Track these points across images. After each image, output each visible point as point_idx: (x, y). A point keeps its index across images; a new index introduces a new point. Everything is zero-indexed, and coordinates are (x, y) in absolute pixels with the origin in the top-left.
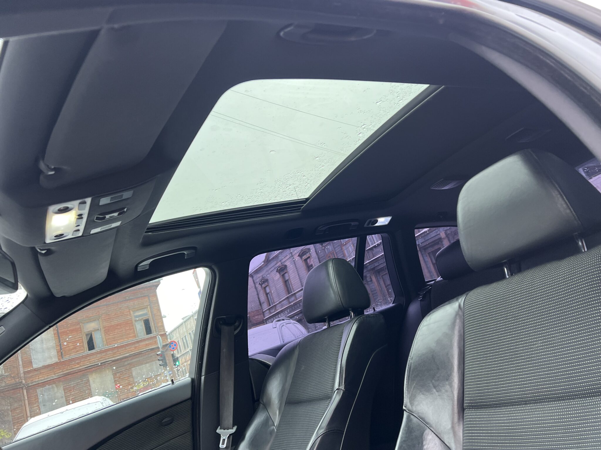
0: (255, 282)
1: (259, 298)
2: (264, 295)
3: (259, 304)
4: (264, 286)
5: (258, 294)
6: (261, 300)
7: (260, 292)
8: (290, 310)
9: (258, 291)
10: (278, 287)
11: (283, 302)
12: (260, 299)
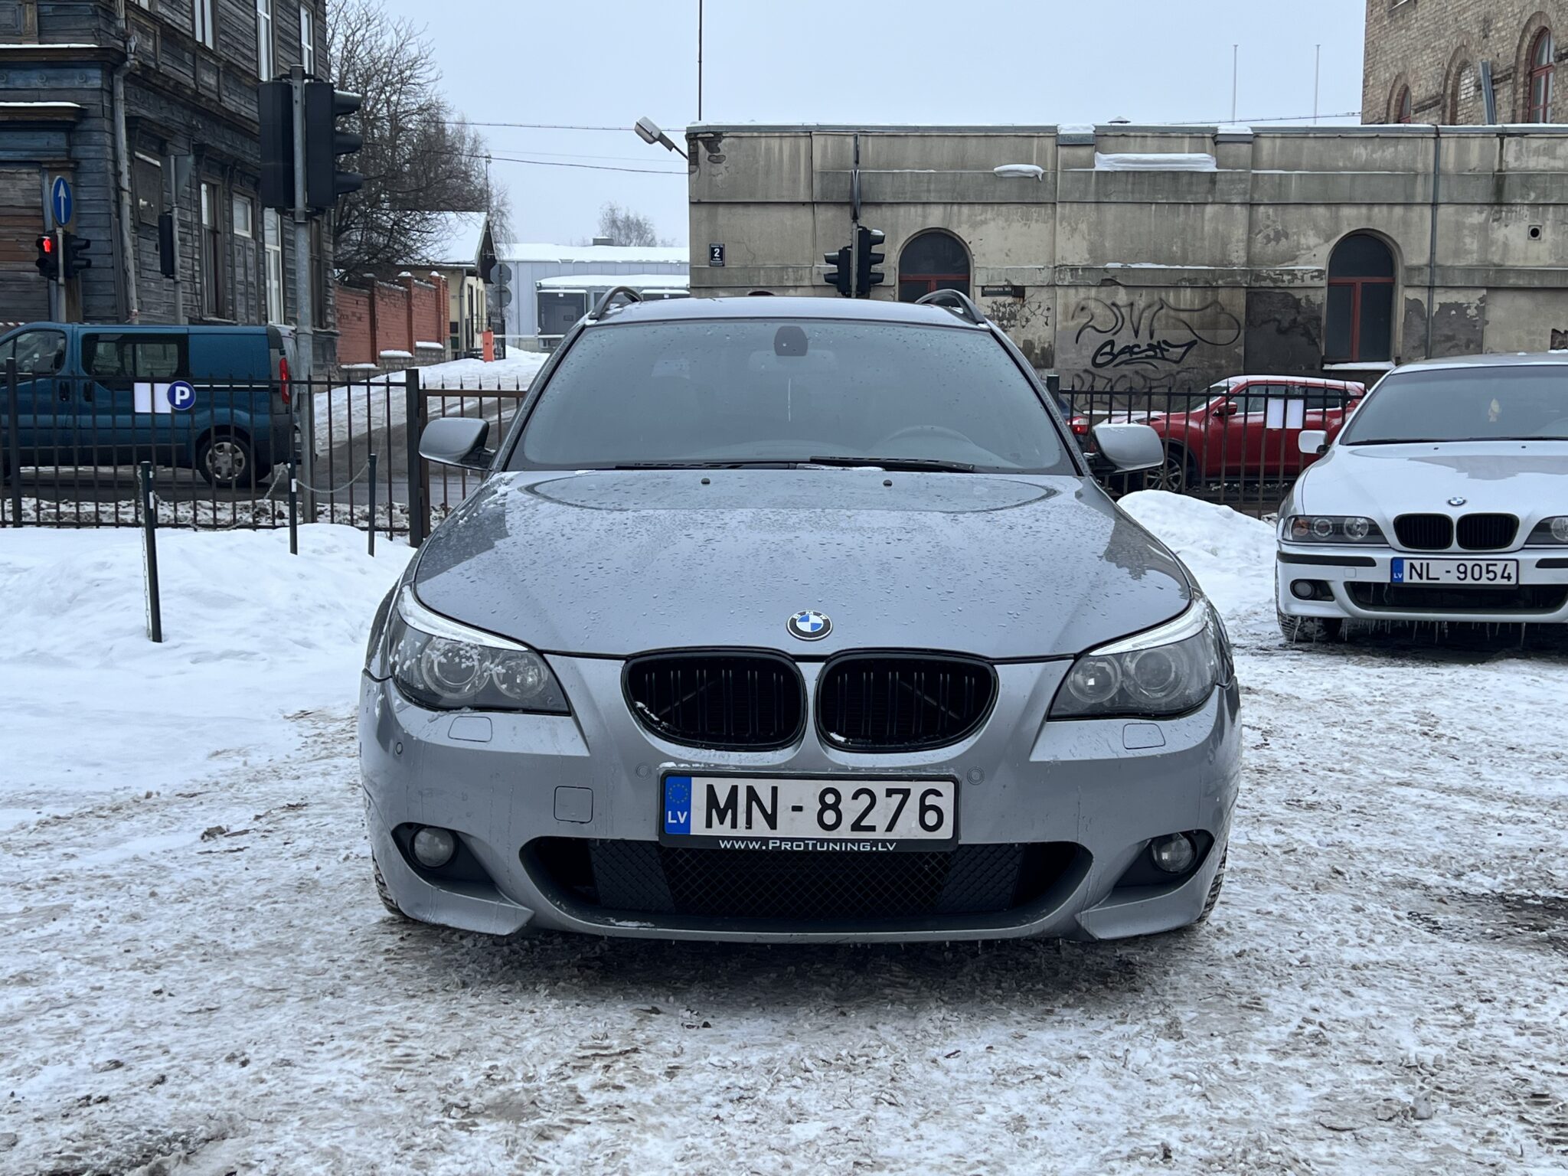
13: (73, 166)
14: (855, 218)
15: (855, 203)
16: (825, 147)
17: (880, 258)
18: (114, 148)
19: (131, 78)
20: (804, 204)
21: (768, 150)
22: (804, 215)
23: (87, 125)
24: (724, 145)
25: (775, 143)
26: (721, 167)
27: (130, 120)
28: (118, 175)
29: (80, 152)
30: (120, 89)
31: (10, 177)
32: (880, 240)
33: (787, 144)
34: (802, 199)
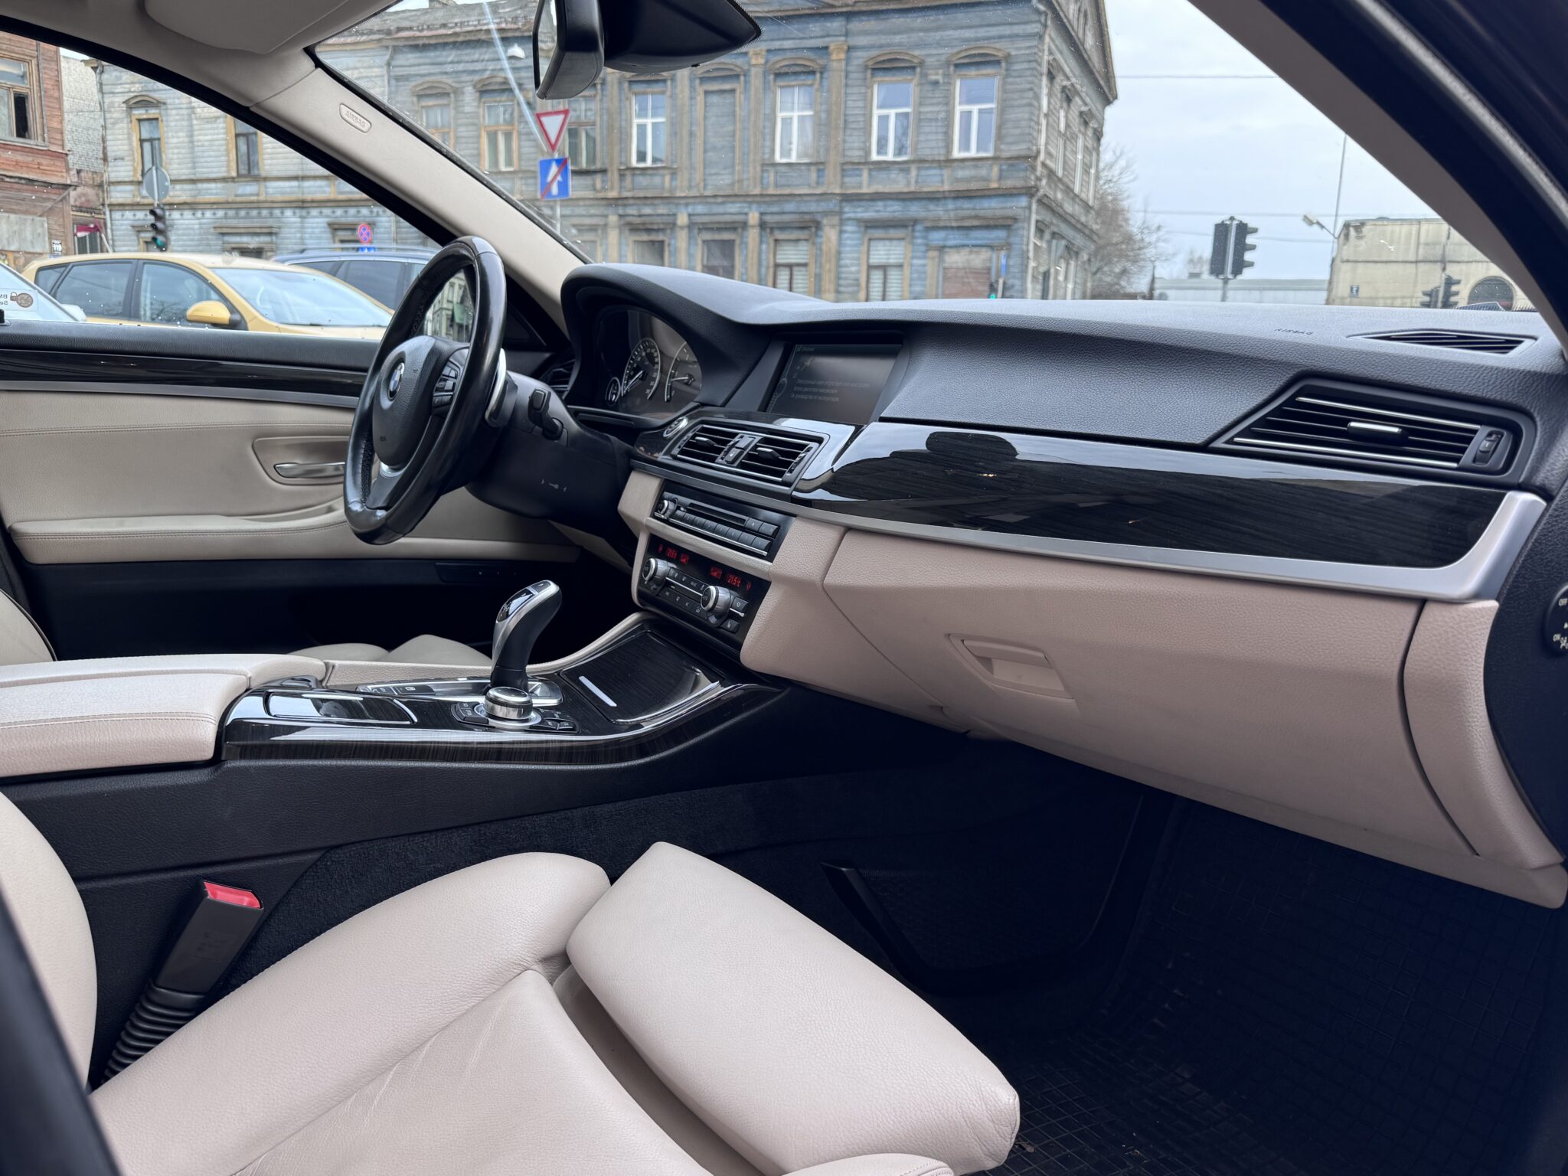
0: (106, 88)
1: (104, 140)
2: (130, 139)
3: (101, 155)
4: (140, 113)
5: (104, 127)
6: (109, 148)
7: (114, 124)
8: (226, 214)
9: (109, 121)
10: (200, 138)
11: (205, 185)
12: (108, 143)
13: (1008, 246)
14: (1444, 269)
15: (1443, 262)
16: (1428, 231)
17: (1456, 293)
18: (1028, 238)
19: (1040, 201)
20: (1412, 262)
21: (1392, 232)
22: (1411, 268)
23: (1016, 226)
24: (1365, 230)
25: (1397, 228)
26: (1362, 242)
27: (1037, 221)
28: (1028, 251)
29: (1012, 240)
30: (1034, 206)
31: (977, 252)
32: (1458, 282)
33: (1405, 229)
34: (1412, 258)
